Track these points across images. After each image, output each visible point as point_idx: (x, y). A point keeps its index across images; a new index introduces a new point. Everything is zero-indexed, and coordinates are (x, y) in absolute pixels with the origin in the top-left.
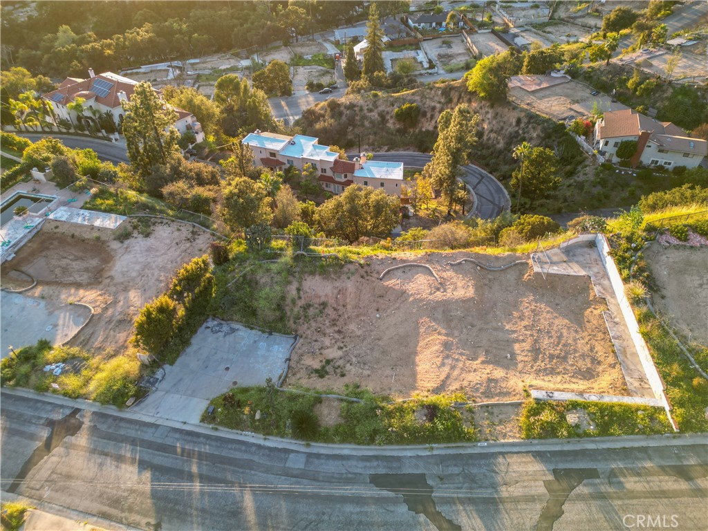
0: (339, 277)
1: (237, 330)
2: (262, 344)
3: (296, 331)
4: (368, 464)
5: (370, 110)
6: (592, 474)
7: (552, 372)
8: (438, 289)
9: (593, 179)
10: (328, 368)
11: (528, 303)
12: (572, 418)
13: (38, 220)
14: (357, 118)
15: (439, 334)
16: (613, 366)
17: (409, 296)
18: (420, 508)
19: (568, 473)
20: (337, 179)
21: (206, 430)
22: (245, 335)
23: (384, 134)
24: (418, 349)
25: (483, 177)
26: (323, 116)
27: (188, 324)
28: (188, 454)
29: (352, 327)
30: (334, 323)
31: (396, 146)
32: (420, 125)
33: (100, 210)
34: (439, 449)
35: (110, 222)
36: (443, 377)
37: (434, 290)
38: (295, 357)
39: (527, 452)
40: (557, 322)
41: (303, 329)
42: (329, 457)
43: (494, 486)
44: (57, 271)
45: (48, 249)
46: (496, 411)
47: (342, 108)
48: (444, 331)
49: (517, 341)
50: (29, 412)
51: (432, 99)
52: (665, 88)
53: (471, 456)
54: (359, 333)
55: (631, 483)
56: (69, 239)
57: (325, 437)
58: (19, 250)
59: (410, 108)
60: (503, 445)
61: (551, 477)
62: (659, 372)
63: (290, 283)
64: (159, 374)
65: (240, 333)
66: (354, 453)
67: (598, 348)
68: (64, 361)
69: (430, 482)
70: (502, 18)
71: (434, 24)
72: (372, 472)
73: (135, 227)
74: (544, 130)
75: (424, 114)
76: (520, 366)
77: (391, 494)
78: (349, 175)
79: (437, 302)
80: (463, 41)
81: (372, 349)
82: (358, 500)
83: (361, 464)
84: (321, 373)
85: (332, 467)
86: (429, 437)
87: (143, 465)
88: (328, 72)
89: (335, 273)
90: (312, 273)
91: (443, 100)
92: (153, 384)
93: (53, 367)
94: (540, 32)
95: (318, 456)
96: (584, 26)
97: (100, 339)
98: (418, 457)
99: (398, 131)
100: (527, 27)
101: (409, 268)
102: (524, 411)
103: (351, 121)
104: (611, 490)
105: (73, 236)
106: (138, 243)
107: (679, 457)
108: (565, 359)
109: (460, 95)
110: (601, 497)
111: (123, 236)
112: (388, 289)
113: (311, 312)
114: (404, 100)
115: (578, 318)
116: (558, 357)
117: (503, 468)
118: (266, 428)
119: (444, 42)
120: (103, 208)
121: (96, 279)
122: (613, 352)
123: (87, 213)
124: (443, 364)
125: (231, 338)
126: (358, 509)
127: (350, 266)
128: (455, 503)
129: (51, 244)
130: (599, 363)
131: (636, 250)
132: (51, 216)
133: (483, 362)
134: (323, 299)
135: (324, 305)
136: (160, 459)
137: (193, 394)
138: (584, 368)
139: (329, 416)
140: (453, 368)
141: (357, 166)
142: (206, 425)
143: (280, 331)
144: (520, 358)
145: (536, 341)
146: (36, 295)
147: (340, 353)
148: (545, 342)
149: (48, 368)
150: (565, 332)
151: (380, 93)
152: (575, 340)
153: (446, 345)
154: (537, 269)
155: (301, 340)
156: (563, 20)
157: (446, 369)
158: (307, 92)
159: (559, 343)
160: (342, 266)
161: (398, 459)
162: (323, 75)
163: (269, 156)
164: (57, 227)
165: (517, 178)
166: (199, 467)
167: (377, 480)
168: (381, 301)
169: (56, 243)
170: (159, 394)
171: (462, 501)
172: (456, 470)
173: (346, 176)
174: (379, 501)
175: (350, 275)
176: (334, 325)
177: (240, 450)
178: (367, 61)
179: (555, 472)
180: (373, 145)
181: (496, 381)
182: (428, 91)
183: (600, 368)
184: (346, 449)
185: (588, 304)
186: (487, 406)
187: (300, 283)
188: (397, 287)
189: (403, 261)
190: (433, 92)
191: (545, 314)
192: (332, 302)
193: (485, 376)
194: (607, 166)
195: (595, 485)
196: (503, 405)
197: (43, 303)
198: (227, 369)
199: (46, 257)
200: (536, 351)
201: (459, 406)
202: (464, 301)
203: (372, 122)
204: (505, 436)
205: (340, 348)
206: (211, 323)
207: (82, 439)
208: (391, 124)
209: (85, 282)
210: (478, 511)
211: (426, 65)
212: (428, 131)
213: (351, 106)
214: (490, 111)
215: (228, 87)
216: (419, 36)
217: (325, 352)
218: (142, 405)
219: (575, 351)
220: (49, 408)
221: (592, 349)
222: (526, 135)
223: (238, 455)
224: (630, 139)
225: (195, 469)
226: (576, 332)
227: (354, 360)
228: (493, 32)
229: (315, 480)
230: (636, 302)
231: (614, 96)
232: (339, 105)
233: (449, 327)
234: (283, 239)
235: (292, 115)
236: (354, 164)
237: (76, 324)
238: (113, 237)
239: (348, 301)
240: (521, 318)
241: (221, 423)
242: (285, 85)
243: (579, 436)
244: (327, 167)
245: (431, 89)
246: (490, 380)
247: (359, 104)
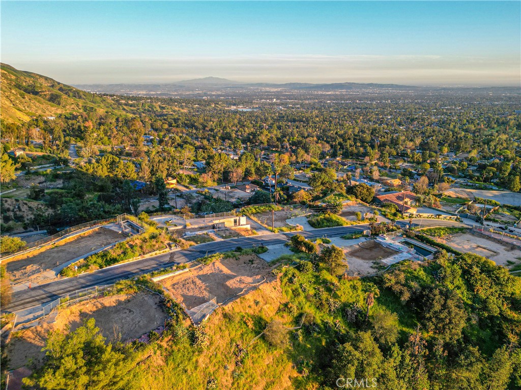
37: (241, 280)
49: (202, 283)
76: (196, 277)
79: (236, 277)
108: (183, 285)
116: (186, 284)
133: (207, 274)
138: (176, 285)
140: (215, 268)
145: (196, 285)
148: (192, 286)
150: (188, 292)
152: (183, 291)
153: (222, 271)
157: (216, 267)
159: (188, 288)
181: (200, 270)
183: (171, 287)
191: (198, 294)
193: (204, 270)
198: (275, 253)
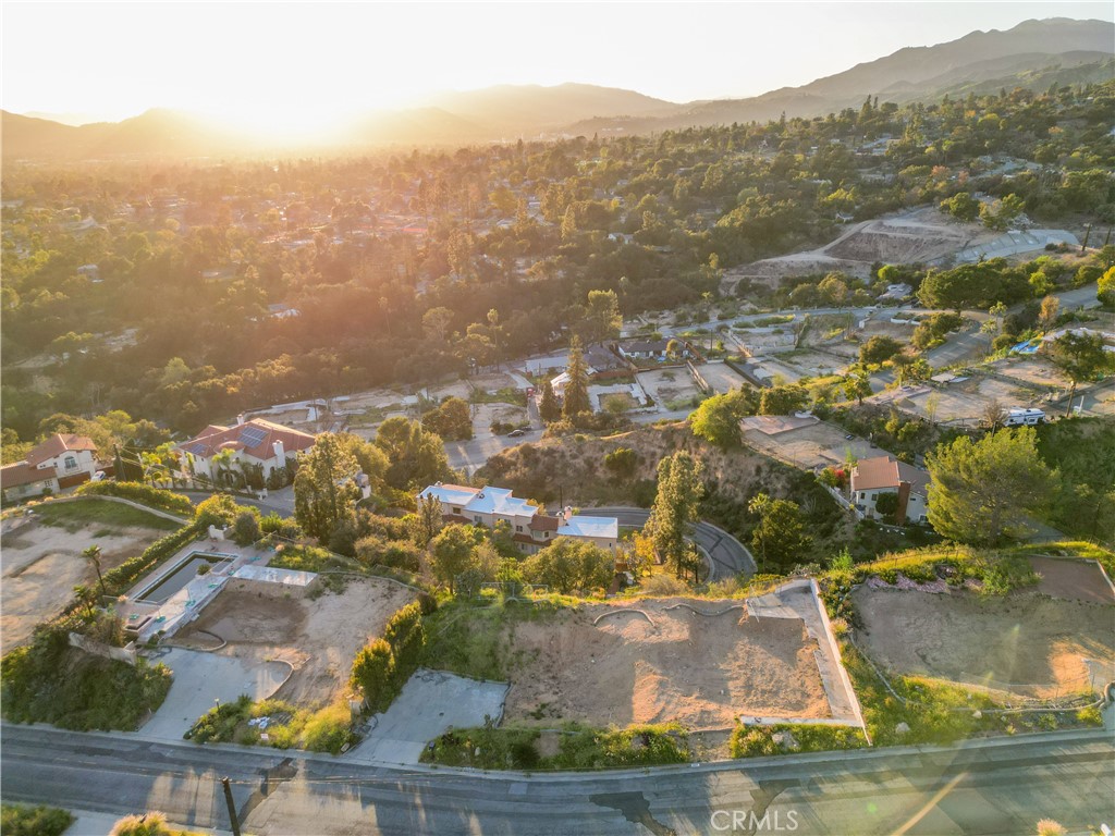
0: (552, 623)
1: (449, 678)
2: (476, 692)
3: (509, 678)
4: (588, 787)
5: (574, 457)
6: (794, 783)
7: (764, 704)
8: (653, 633)
9: (853, 538)
10: (544, 711)
11: (743, 645)
12: (776, 738)
13: (222, 579)
14: (558, 466)
15: (655, 674)
16: (820, 697)
17: (624, 640)
18: (638, 818)
19: (772, 783)
20: (536, 539)
21: (426, 768)
22: (457, 684)
23: (593, 485)
24: (634, 689)
25: (721, 538)
26: (515, 464)
27: (399, 673)
28: (412, 790)
29: (567, 673)
30: (548, 669)
31: (609, 500)
32: (638, 474)
33: (288, 567)
34: (655, 771)
35: (302, 580)
36: (658, 711)
37: (649, 633)
38: (510, 702)
39: (736, 770)
40: (770, 661)
41: (516, 675)
42: (549, 784)
43: (706, 797)
44: (247, 631)
45: (233, 609)
46: (708, 737)
47: (538, 455)
48: (659, 671)
49: (731, 679)
50: (237, 764)
51: (650, 443)
52: (931, 431)
53: (685, 775)
54: (574, 678)
55: (827, 788)
56: (256, 598)
57: (546, 766)
58: (203, 610)
59: (624, 454)
60: (714, 765)
61: (757, 788)
62: (857, 696)
63: (502, 629)
64: (371, 722)
65: (452, 681)
66: (574, 779)
67: (808, 683)
68: (269, 714)
69: (646, 798)
70: (735, 345)
71: (651, 353)
72: (593, 793)
73: (327, 585)
74: (789, 480)
75: (642, 461)
76: (733, 700)
77: (611, 809)
78: (550, 533)
79: (652, 644)
80: (689, 373)
81: (588, 693)
82: (581, 816)
83: (581, 788)
84: (538, 716)
85: (553, 792)
86: (646, 760)
87: (366, 801)
88: (518, 410)
89: (548, 618)
90: (525, 619)
91: (664, 445)
92: (366, 732)
93: (258, 720)
94: (785, 363)
95: (539, 784)
96: (840, 356)
97: (303, 694)
98: (635, 779)
99: (611, 481)
100: (768, 357)
101: (623, 614)
102: (734, 736)
103: (550, 470)
104: (810, 794)
105: (260, 595)
106: (331, 601)
107: (872, 767)
108: (776, 693)
109: (685, 439)
110: (802, 800)
111: (314, 593)
112: (603, 634)
113: (524, 658)
114: (616, 445)
115: (790, 657)
116: (770, 692)
117: (714, 783)
118: (488, 762)
119: (664, 375)
120: (291, 565)
121: (290, 637)
122: (822, 685)
123: (274, 570)
124: (658, 700)
125: (442, 687)
126: (580, 823)
127: (563, 612)
128: (669, 812)
129: (237, 604)
130: (809, 696)
131: (844, 592)
132: (236, 575)
133: (697, 698)
134: (536, 645)
135: (537, 651)
136: (382, 795)
137: (409, 738)
138: (794, 701)
139: (548, 749)
141: (561, 523)
142: (425, 765)
143: (492, 678)
144: (733, 694)
145: (749, 679)
146: (229, 653)
147: (555, 698)
148: (758, 679)
149: (253, 722)
150: (777, 670)
151: (585, 437)
152: (787, 677)
153: (661, 683)
154: (751, 613)
155: (515, 687)
156: (813, 348)
157: (662, 704)
158: (492, 435)
159: (771, 680)
160: (555, 612)
161: (617, 781)
162: (512, 414)
163: (451, 512)
164: (242, 586)
165: (758, 537)
166: (422, 799)
167: (597, 800)
168: (596, 646)
169: (241, 603)
170: (373, 740)
171: (676, 811)
172: (670, 787)
173: (547, 535)
174: (597, 815)
175: (563, 620)
176: (549, 671)
177: (462, 784)
178: (569, 398)
179: (760, 783)
180: (579, 498)
181: (709, 713)
182: (646, 434)
183: (809, 701)
184: (566, 776)
185: (800, 645)
186: (700, 733)
187: (512, 629)
188: (611, 632)
189: (618, 607)
190: (651, 435)
191: (759, 655)
192: (545, 648)
193: (698, 709)
194: (868, 524)
195: (795, 791)
196: (715, 732)
197: (238, 661)
198: (442, 714)
199: (232, 617)
200: (749, 687)
201: (673, 733)
202: (678, 643)
203: (576, 471)
204: (716, 757)
205: (557, 693)
206: (421, 673)
207: (300, 783)
208: (602, 473)
209: (278, 641)
210: (690, 818)
211: (643, 402)
212: (648, 482)
213: (550, 452)
214: (724, 457)
215: (394, 431)
216: (634, 367)
217: (538, 696)
218: (357, 751)
219: (787, 686)
220: (258, 759)
221: (802, 685)
222: (769, 486)
223: (459, 788)
224: (889, 490)
225: (418, 801)
226: (789, 669)
227: (570, 703)
228: (727, 362)
229: (538, 802)
230: (840, 636)
231: (872, 441)
232: (535, 451)
233: (664, 667)
234: (493, 587)
235: (473, 463)
236: (557, 520)
237: (277, 681)
238: (303, 595)
239: (562, 646)
240: (736, 659)
241: (439, 762)
242: (463, 427)
243: (783, 753)
244: (524, 524)
245: (649, 432)
246: (703, 712)
247: (560, 449)
